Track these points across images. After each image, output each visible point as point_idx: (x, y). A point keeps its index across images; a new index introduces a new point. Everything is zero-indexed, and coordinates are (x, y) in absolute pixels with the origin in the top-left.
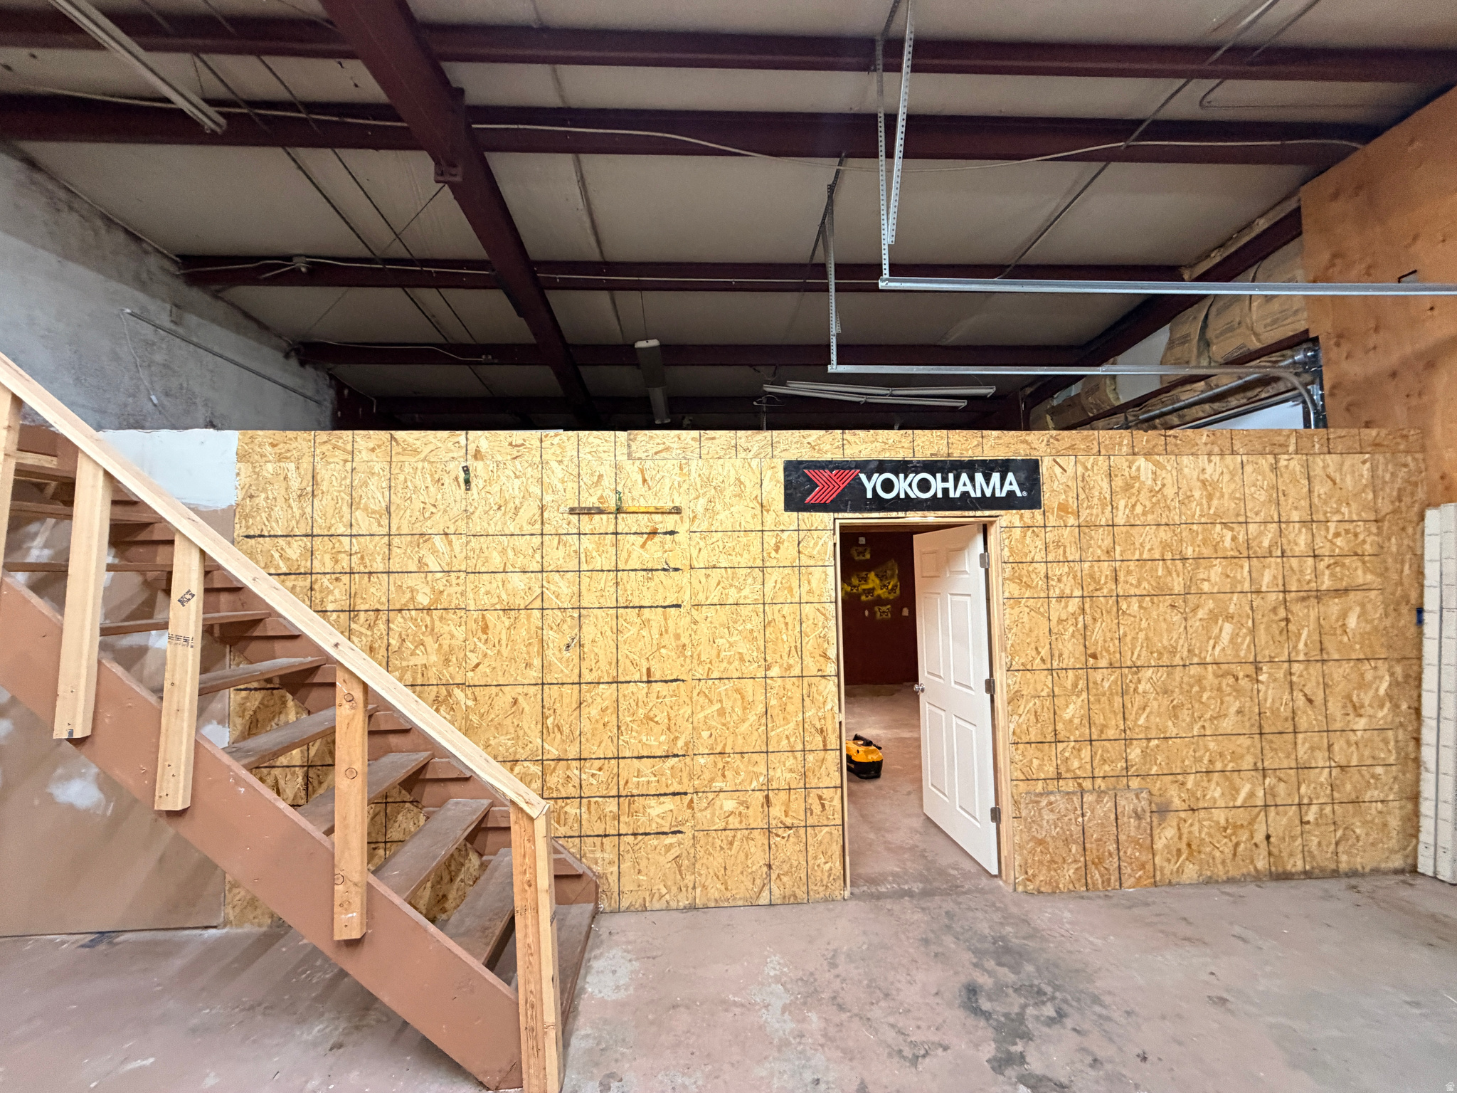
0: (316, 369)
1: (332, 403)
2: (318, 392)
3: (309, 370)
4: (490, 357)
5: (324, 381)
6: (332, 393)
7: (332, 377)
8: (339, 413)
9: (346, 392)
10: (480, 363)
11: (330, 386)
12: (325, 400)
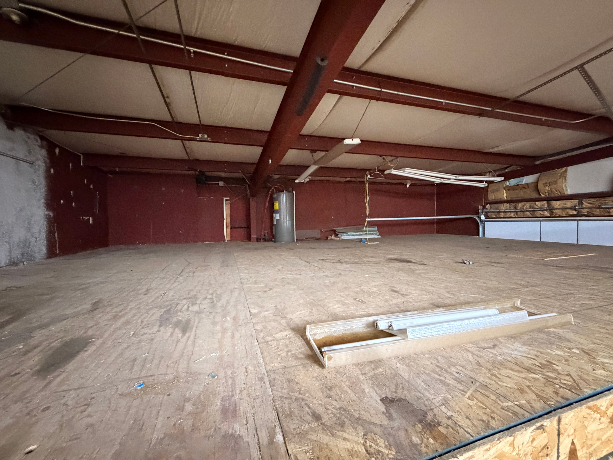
0: (25, 130)
1: (45, 162)
2: (30, 152)
3: (19, 133)
4: (206, 136)
5: (34, 142)
6: (44, 152)
7: (42, 138)
8: (52, 171)
9: (57, 151)
10: (195, 140)
11: (42, 147)
12: (38, 160)
